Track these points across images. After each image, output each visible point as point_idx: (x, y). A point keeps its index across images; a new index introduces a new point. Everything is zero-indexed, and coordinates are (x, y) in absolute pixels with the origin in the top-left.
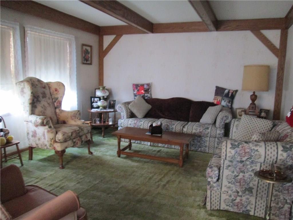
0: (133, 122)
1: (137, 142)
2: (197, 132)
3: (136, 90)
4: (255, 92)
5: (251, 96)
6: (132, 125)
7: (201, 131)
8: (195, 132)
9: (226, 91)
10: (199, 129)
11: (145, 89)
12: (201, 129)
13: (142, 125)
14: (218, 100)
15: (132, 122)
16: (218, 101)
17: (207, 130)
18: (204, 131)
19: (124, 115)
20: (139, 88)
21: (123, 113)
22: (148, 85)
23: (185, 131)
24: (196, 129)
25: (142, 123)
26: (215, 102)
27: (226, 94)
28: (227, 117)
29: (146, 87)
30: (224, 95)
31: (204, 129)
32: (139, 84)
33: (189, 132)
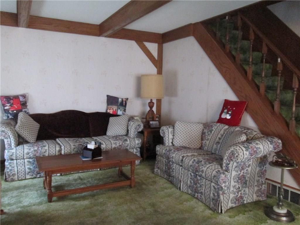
0: (32, 149)
1: (40, 176)
2: (117, 146)
3: (8, 105)
4: (153, 100)
5: (149, 103)
6: (30, 153)
7: (121, 144)
8: (115, 147)
9: (120, 100)
10: (118, 142)
11: (22, 103)
12: (120, 142)
13: (48, 150)
14: (114, 109)
15: (30, 149)
16: (114, 111)
17: (126, 142)
18: (124, 143)
19: (11, 141)
20: (12, 101)
21: (9, 139)
22: (24, 96)
23: (104, 148)
24: (115, 143)
25: (47, 148)
26: (110, 111)
27: (120, 103)
28: (140, 126)
29: (21, 99)
30: (119, 104)
31: (123, 142)
32: (11, 96)
33: (109, 147)
